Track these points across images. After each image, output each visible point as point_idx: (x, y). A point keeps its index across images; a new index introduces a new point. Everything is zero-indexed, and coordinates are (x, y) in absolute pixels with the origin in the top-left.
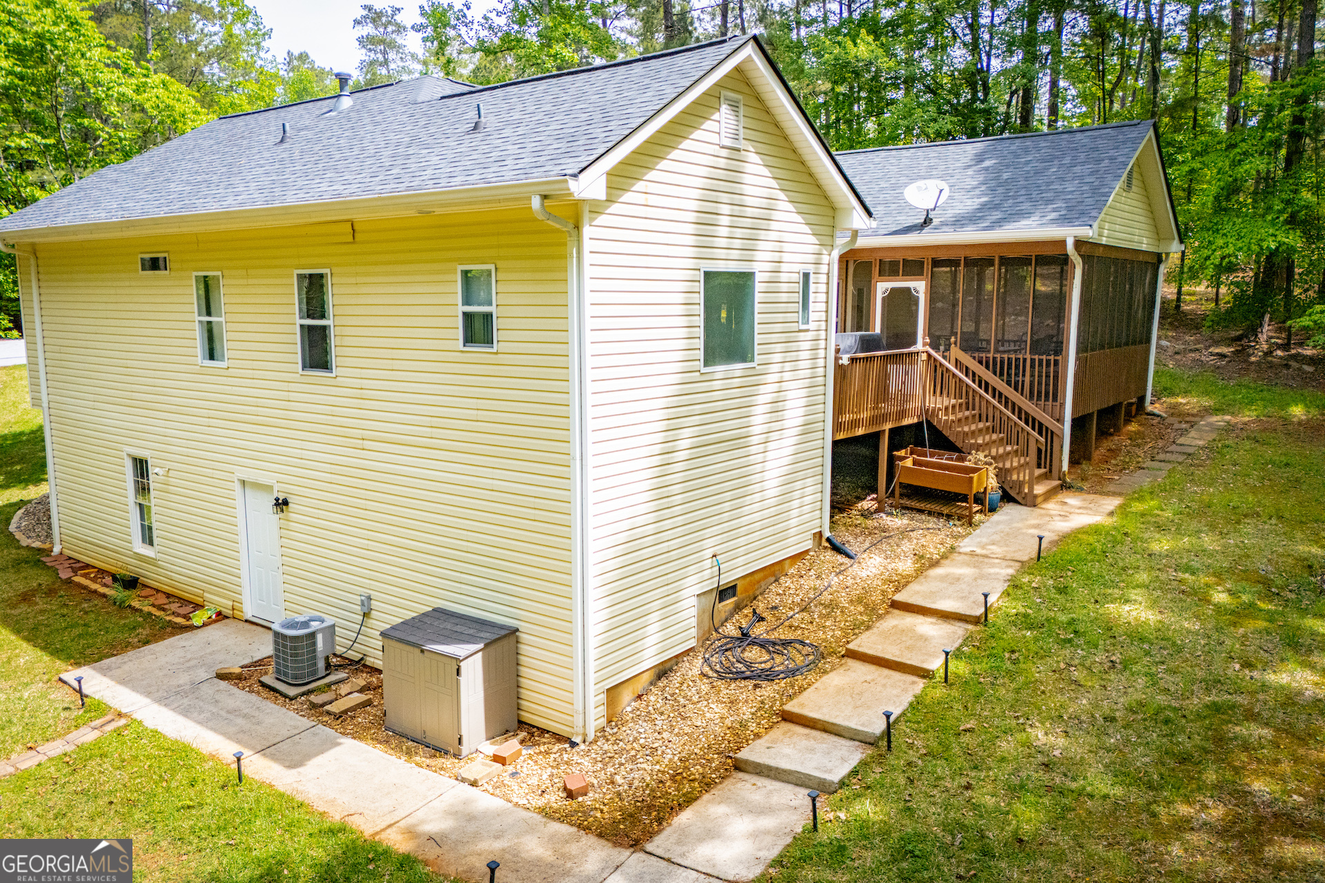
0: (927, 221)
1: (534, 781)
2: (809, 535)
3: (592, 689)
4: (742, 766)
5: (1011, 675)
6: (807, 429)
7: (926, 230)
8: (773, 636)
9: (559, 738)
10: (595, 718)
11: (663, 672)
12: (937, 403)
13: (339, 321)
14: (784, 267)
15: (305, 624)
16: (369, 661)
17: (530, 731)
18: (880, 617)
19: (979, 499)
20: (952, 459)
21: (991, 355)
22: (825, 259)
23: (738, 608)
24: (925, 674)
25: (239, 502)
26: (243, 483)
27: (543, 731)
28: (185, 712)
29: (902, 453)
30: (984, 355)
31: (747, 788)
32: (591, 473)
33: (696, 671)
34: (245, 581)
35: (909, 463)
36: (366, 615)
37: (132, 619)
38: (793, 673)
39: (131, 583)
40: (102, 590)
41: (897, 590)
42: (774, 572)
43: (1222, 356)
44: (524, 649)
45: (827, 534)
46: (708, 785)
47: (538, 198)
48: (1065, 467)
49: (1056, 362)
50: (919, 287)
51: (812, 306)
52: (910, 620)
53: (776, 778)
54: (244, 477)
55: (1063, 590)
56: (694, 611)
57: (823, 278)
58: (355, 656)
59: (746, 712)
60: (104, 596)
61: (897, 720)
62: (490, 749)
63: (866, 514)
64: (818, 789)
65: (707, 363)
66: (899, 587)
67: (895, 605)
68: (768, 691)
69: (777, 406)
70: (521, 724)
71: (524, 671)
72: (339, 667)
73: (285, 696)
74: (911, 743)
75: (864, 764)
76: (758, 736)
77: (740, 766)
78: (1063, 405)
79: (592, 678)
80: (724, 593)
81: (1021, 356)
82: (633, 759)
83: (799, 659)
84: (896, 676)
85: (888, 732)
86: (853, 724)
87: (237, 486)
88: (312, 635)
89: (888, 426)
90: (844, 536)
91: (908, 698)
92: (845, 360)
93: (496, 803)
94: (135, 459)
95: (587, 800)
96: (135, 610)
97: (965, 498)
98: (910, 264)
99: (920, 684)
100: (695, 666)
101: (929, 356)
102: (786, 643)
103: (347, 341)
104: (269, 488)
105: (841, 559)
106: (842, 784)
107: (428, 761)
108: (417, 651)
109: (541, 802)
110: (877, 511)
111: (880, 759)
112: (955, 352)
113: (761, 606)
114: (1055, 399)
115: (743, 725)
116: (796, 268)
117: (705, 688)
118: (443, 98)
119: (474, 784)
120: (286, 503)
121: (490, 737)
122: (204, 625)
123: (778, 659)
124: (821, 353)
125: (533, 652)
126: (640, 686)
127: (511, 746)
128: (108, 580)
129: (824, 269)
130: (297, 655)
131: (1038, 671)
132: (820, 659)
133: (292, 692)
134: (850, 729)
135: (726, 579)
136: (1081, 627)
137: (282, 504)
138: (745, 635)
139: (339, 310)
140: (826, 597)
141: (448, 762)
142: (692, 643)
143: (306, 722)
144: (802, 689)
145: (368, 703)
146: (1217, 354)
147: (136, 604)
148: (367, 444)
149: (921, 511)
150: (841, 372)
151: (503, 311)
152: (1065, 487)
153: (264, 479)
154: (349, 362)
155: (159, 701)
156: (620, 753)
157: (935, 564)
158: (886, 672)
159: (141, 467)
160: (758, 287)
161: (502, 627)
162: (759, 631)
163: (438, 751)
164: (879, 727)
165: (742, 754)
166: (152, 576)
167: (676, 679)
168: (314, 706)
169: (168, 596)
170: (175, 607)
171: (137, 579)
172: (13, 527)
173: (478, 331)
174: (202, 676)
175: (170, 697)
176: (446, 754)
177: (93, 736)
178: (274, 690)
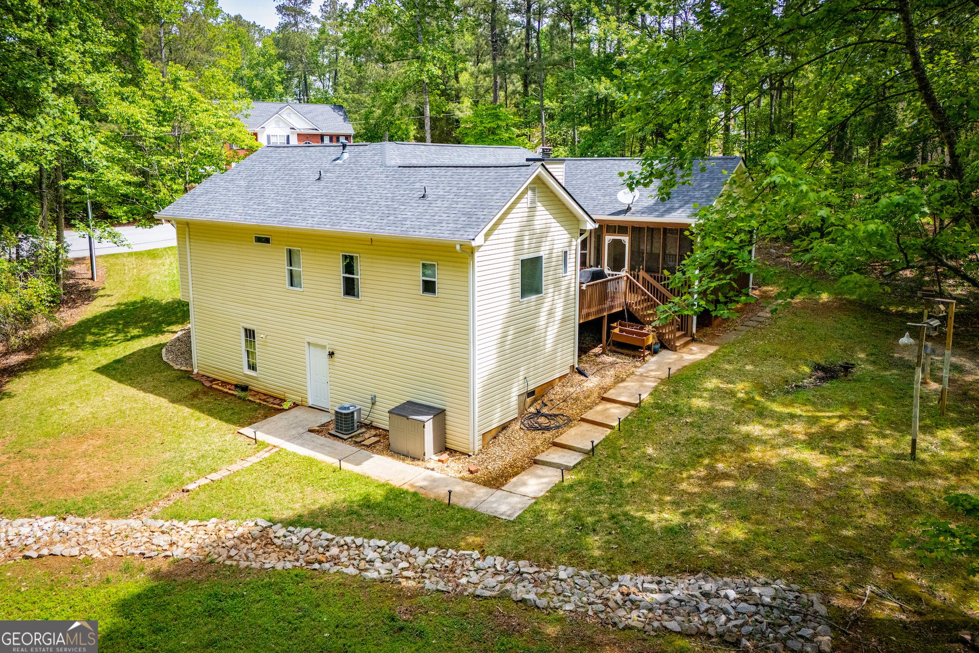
0: (629, 209)
1: (456, 468)
2: (568, 367)
3: (477, 434)
5: (645, 427)
6: (564, 320)
7: (628, 214)
8: (551, 413)
9: (463, 454)
10: (478, 446)
11: (504, 427)
12: (632, 299)
13: (363, 277)
14: (555, 246)
15: (348, 408)
16: (374, 424)
17: (452, 452)
18: (597, 404)
19: (649, 348)
20: (638, 329)
21: (659, 275)
22: (574, 243)
23: (535, 400)
24: (611, 427)
25: (307, 352)
26: (309, 343)
27: (456, 451)
28: (302, 445)
29: (615, 325)
30: (656, 275)
31: (539, 470)
32: (477, 348)
33: (518, 427)
34: (309, 389)
35: (617, 331)
36: (373, 404)
37: (252, 406)
38: (558, 427)
39: (245, 388)
40: (231, 392)
41: (605, 392)
42: (550, 384)
44: (447, 418)
45: (576, 366)
46: (523, 469)
47: (459, 246)
48: (694, 331)
50: (626, 239)
51: (568, 265)
52: (609, 405)
53: (550, 466)
54: (311, 341)
55: (676, 392)
56: (516, 402)
57: (574, 252)
58: (367, 422)
59: (539, 442)
60: (232, 395)
61: (597, 445)
62: (437, 458)
63: (597, 355)
64: (564, 469)
65: (522, 297)
66: (606, 390)
67: (604, 399)
68: (548, 435)
69: (551, 313)
70: (447, 449)
71: (447, 427)
72: (361, 427)
73: (342, 439)
74: (602, 453)
75: (583, 460)
76: (543, 451)
77: (536, 462)
79: (477, 429)
80: (531, 394)
82: (494, 460)
83: (561, 422)
84: (600, 428)
85: (593, 449)
86: (580, 446)
87: (306, 345)
88: (353, 413)
89: (605, 314)
90: (585, 366)
91: (603, 437)
92: (584, 287)
93: (443, 476)
94: (246, 330)
95: (478, 474)
96: (250, 401)
97: (642, 348)
98: (621, 229)
99: (609, 431)
100: (516, 426)
101: (628, 278)
102: (556, 416)
103: (367, 286)
104: (324, 347)
105: (582, 378)
106: (574, 467)
107: (412, 462)
108: (405, 419)
109: (461, 475)
110: (602, 353)
111: (590, 458)
112: (642, 274)
113: (546, 399)
115: (537, 447)
116: (560, 250)
117: (522, 434)
119: (433, 470)
120: (333, 353)
121: (435, 453)
122: (290, 409)
123: (552, 422)
124: (573, 285)
125: (451, 419)
126: (494, 433)
127: (445, 456)
128: (233, 387)
129: (574, 248)
131: (657, 426)
132: (569, 422)
133: (345, 437)
134: (578, 448)
135: (531, 388)
136: (679, 408)
137: (331, 354)
138: (539, 412)
139: (363, 272)
140: (574, 396)
141: (420, 463)
142: (516, 416)
143: (355, 449)
144: (561, 434)
145: (379, 441)
147: (251, 398)
149: (622, 354)
150: (582, 292)
151: (440, 281)
152: (694, 340)
153: (321, 342)
154: (367, 294)
155: (288, 441)
156: (489, 458)
157: (623, 380)
158: (596, 427)
159: (250, 334)
160: (544, 261)
161: (439, 409)
162: (545, 410)
163: (414, 459)
164: (589, 447)
165: (538, 457)
166: (254, 385)
167: (510, 430)
168: (356, 443)
169: (265, 395)
170: (271, 400)
171: (247, 387)
172: (165, 359)
173: (429, 287)
174: (302, 431)
175: (292, 439)
176: (419, 460)
177: (267, 455)
178: (336, 436)
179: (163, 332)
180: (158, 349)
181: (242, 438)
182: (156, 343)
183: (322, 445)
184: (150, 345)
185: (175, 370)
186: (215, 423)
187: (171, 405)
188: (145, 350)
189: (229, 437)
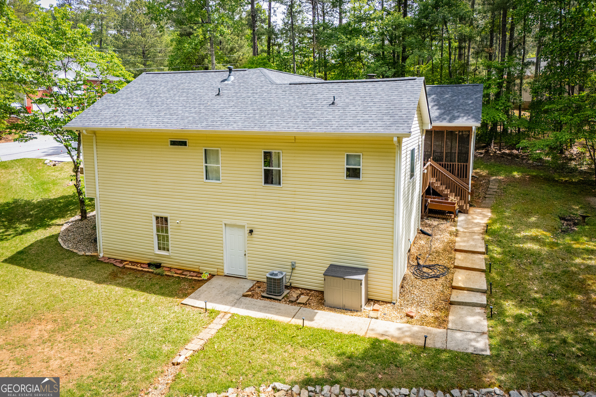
1: (393, 315)
3: (398, 286)
4: (453, 303)
8: (427, 264)
9: (386, 302)
11: (403, 278)
13: (284, 168)
15: (277, 274)
16: (293, 285)
17: (375, 301)
18: (455, 255)
19: (451, 212)
20: (443, 200)
21: (444, 163)
24: (482, 271)
25: (223, 232)
26: (225, 224)
27: (378, 301)
30: (441, 163)
31: (459, 309)
32: (400, 218)
34: (226, 261)
36: (293, 269)
37: (172, 279)
38: (443, 274)
39: (158, 266)
40: (144, 270)
41: (454, 246)
43: (481, 153)
45: (420, 228)
46: (447, 310)
47: (396, 138)
48: (469, 199)
49: (466, 165)
51: (420, 155)
52: (463, 255)
53: (465, 305)
54: (226, 222)
56: (406, 258)
57: (421, 146)
58: (289, 284)
59: (439, 288)
60: (148, 272)
62: (371, 308)
64: (480, 306)
65: (410, 178)
66: (452, 244)
67: (456, 250)
68: (441, 281)
70: (369, 300)
73: (277, 300)
75: (488, 299)
76: (450, 295)
77: (452, 303)
78: (469, 179)
79: (398, 282)
80: (409, 251)
81: (454, 163)
83: (442, 270)
86: (477, 287)
87: (224, 226)
91: (484, 278)
94: (157, 218)
95: (418, 318)
96: (168, 276)
99: (483, 274)
100: (411, 276)
102: (433, 266)
103: (288, 175)
104: (242, 227)
106: (487, 304)
107: (352, 314)
108: (342, 279)
111: (490, 296)
112: (433, 162)
114: (466, 177)
115: (443, 292)
116: (418, 144)
117: (420, 282)
118: (290, 84)
119: (376, 318)
122: (210, 279)
123: (435, 271)
124: (420, 169)
127: (377, 306)
128: (145, 266)
129: (421, 142)
130: (279, 285)
132: (448, 269)
133: (280, 298)
134: (477, 289)
137: (251, 231)
138: (419, 265)
139: (284, 165)
141: (359, 313)
143: (295, 307)
144: (451, 278)
145: (309, 299)
146: (479, 153)
147: (167, 274)
148: (296, 210)
149: (435, 218)
151: (365, 168)
152: (470, 206)
153: (239, 223)
154: (288, 182)
155: (232, 306)
156: (412, 304)
157: (456, 236)
158: (471, 272)
159: (162, 222)
160: (415, 152)
161: (362, 269)
162: (422, 263)
163: (350, 310)
164: (485, 288)
165: (452, 300)
166: (166, 263)
167: (409, 280)
168: (291, 302)
169: (179, 269)
170: (188, 273)
171: (160, 264)
172: (65, 247)
173: (353, 173)
174: (237, 297)
175: (235, 304)
176: (357, 311)
177: (224, 321)
178: (271, 298)
179: (49, 226)
180: (53, 239)
181: (188, 309)
182: (48, 235)
183: (265, 307)
184: (43, 237)
185: (81, 256)
186: (153, 298)
187: (99, 286)
188: (41, 241)
189: (176, 309)
